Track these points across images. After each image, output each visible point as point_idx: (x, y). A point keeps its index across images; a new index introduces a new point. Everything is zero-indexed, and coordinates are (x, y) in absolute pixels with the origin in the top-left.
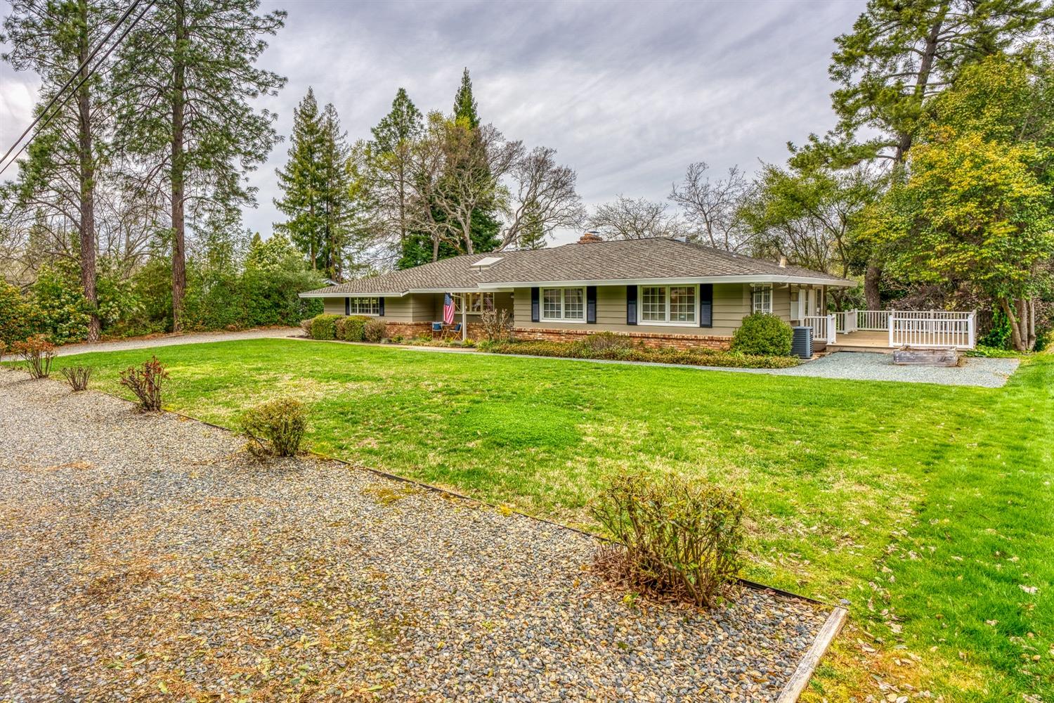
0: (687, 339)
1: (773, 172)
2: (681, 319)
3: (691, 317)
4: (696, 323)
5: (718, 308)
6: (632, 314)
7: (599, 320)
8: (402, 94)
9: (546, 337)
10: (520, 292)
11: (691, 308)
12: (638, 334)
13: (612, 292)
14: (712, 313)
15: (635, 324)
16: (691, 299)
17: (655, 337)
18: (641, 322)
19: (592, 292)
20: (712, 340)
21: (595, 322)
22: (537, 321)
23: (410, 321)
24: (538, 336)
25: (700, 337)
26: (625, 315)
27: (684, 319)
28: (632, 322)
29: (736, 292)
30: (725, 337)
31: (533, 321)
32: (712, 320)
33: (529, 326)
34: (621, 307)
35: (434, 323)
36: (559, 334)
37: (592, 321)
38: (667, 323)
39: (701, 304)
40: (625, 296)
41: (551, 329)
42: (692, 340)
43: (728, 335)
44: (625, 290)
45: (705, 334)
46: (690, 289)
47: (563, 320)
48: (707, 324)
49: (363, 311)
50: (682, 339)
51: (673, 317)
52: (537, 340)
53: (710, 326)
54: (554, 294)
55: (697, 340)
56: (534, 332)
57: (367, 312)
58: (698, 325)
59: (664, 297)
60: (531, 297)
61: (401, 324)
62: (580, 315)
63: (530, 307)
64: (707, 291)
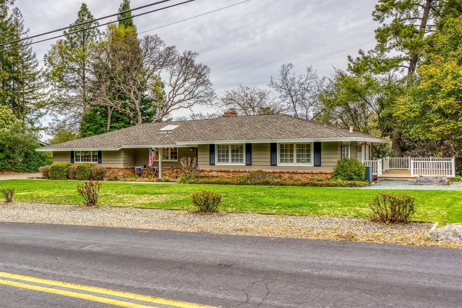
0: (306, 173)
1: (341, 74)
2: (302, 162)
3: (309, 161)
4: (311, 164)
5: (324, 155)
6: (274, 159)
7: (253, 164)
8: (84, 8)
9: (220, 174)
10: (203, 147)
11: (309, 156)
12: (278, 171)
13: (261, 147)
14: (320, 158)
15: (276, 165)
16: (309, 151)
17: (288, 173)
18: (279, 164)
19: (249, 147)
20: (321, 173)
21: (251, 165)
22: (214, 164)
23: (122, 166)
24: (215, 174)
25: (314, 172)
26: (269, 160)
27: (304, 162)
28: (274, 164)
29: (334, 147)
30: (328, 172)
31: (211, 164)
32: (320, 162)
33: (209, 168)
34: (268, 155)
35: (136, 167)
36: (228, 172)
37: (249, 164)
38: (295, 164)
39: (315, 153)
40: (270, 150)
41: (223, 169)
42: (310, 173)
43: (330, 170)
44: (270, 146)
45: (317, 170)
46: (308, 145)
47: (230, 164)
48: (318, 164)
49: (85, 160)
50: (303, 173)
51: (298, 161)
52: (214, 176)
53: (320, 166)
54: (224, 149)
55: (312, 173)
56: (211, 171)
57: (88, 160)
58: (313, 165)
59: (293, 150)
60: (209, 150)
61: (115, 169)
62: (241, 160)
63: (208, 156)
64: (318, 146)
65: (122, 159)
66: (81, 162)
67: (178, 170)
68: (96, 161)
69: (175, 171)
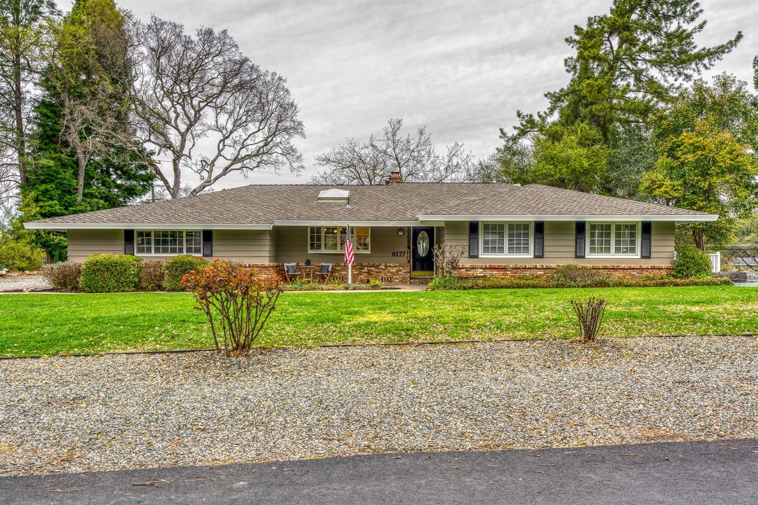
0: (632, 269)
2: (623, 252)
3: (633, 250)
4: (637, 255)
5: (656, 242)
6: (581, 248)
7: (546, 255)
9: (488, 273)
10: (455, 227)
11: (633, 242)
12: (586, 266)
13: (560, 228)
14: (650, 246)
15: (583, 257)
16: (633, 235)
17: (605, 268)
18: (589, 255)
19: (539, 227)
20: (653, 268)
21: (542, 257)
22: (476, 257)
23: (265, 262)
24: (479, 273)
25: (644, 266)
26: (573, 249)
27: (626, 252)
28: (579, 256)
29: (668, 228)
30: (664, 266)
31: (470, 257)
32: (650, 252)
33: (465, 262)
34: (570, 242)
36: (504, 269)
37: (539, 256)
39: (643, 239)
40: (575, 232)
41: (496, 265)
42: (637, 269)
43: (665, 264)
44: (574, 226)
45: (647, 264)
46: (633, 226)
47: (506, 255)
48: (646, 256)
49: (165, 250)
50: (627, 269)
51: (618, 250)
52: (477, 277)
53: (649, 257)
54: (496, 228)
55: (641, 269)
56: (473, 268)
57: (173, 251)
58: (639, 257)
59: (610, 233)
60: (467, 231)
61: (249, 267)
62: (526, 250)
63: (466, 243)
64: (647, 227)
65: (267, 248)
66: (153, 254)
67: (373, 269)
68: (197, 251)
69: (365, 270)
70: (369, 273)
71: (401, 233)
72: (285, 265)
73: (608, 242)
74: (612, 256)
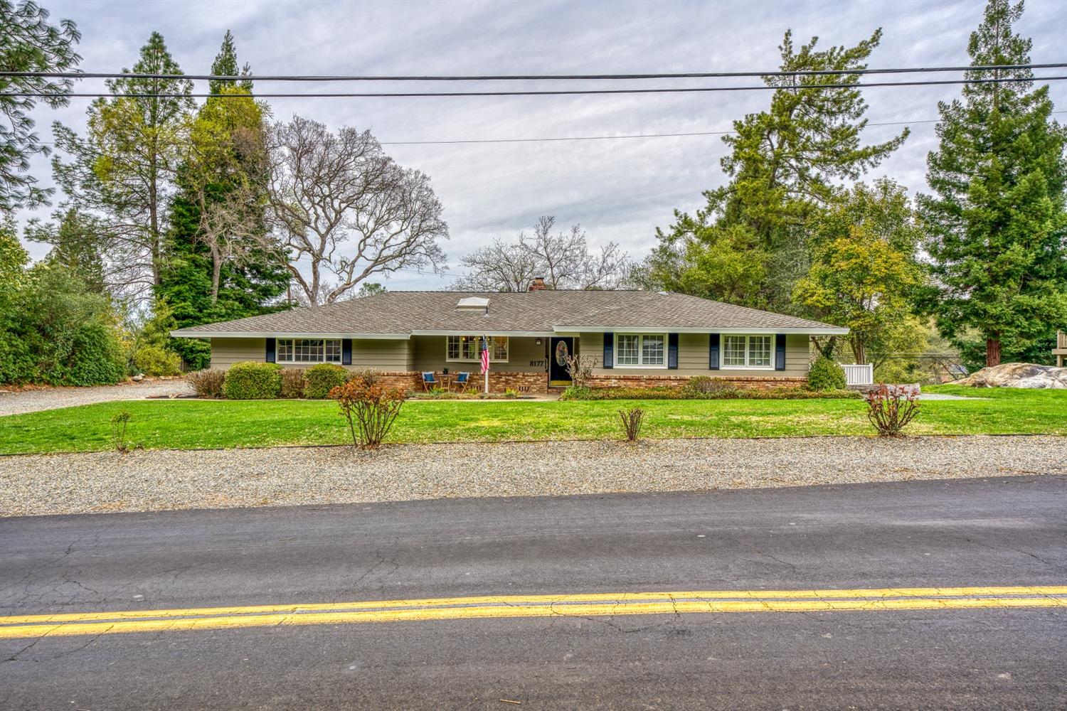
0: (766, 381)
2: (758, 364)
3: (767, 362)
4: (771, 367)
5: (790, 354)
6: (715, 360)
7: (680, 366)
9: (622, 383)
10: (590, 338)
11: (768, 354)
12: (723, 377)
13: (694, 340)
14: (785, 358)
15: (717, 369)
16: (768, 347)
17: (739, 380)
18: (723, 367)
19: (674, 339)
20: (787, 380)
21: (676, 368)
22: (611, 367)
23: (404, 371)
24: (613, 383)
25: (778, 378)
26: (707, 361)
27: (761, 364)
28: (714, 367)
29: (803, 341)
30: (798, 378)
31: (605, 367)
32: (785, 364)
34: (705, 353)
36: (638, 380)
37: (673, 367)
38: (747, 367)
39: (777, 351)
40: (709, 344)
41: (630, 375)
42: (771, 381)
43: (800, 376)
44: (708, 338)
45: (781, 376)
46: (768, 339)
47: (640, 366)
48: (781, 368)
49: (305, 358)
50: (761, 381)
51: (752, 362)
52: (611, 387)
53: (783, 369)
54: (630, 340)
55: (775, 381)
56: (608, 378)
57: (314, 359)
58: (773, 369)
59: (744, 345)
60: (602, 342)
61: (388, 375)
62: (661, 361)
63: (601, 354)
64: (781, 340)
65: (406, 357)
66: (294, 362)
67: (511, 378)
68: (337, 359)
69: (503, 379)
70: (507, 382)
71: (539, 343)
72: (423, 373)
73: (742, 354)
74: (747, 368)
